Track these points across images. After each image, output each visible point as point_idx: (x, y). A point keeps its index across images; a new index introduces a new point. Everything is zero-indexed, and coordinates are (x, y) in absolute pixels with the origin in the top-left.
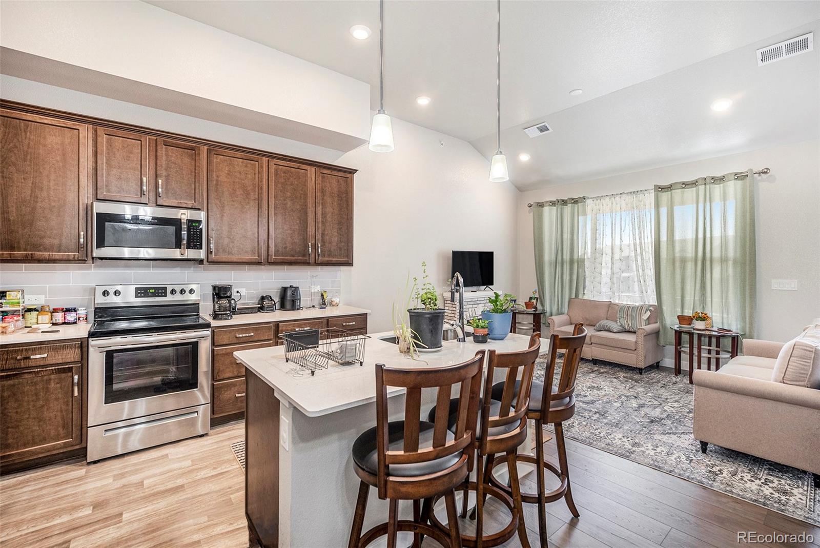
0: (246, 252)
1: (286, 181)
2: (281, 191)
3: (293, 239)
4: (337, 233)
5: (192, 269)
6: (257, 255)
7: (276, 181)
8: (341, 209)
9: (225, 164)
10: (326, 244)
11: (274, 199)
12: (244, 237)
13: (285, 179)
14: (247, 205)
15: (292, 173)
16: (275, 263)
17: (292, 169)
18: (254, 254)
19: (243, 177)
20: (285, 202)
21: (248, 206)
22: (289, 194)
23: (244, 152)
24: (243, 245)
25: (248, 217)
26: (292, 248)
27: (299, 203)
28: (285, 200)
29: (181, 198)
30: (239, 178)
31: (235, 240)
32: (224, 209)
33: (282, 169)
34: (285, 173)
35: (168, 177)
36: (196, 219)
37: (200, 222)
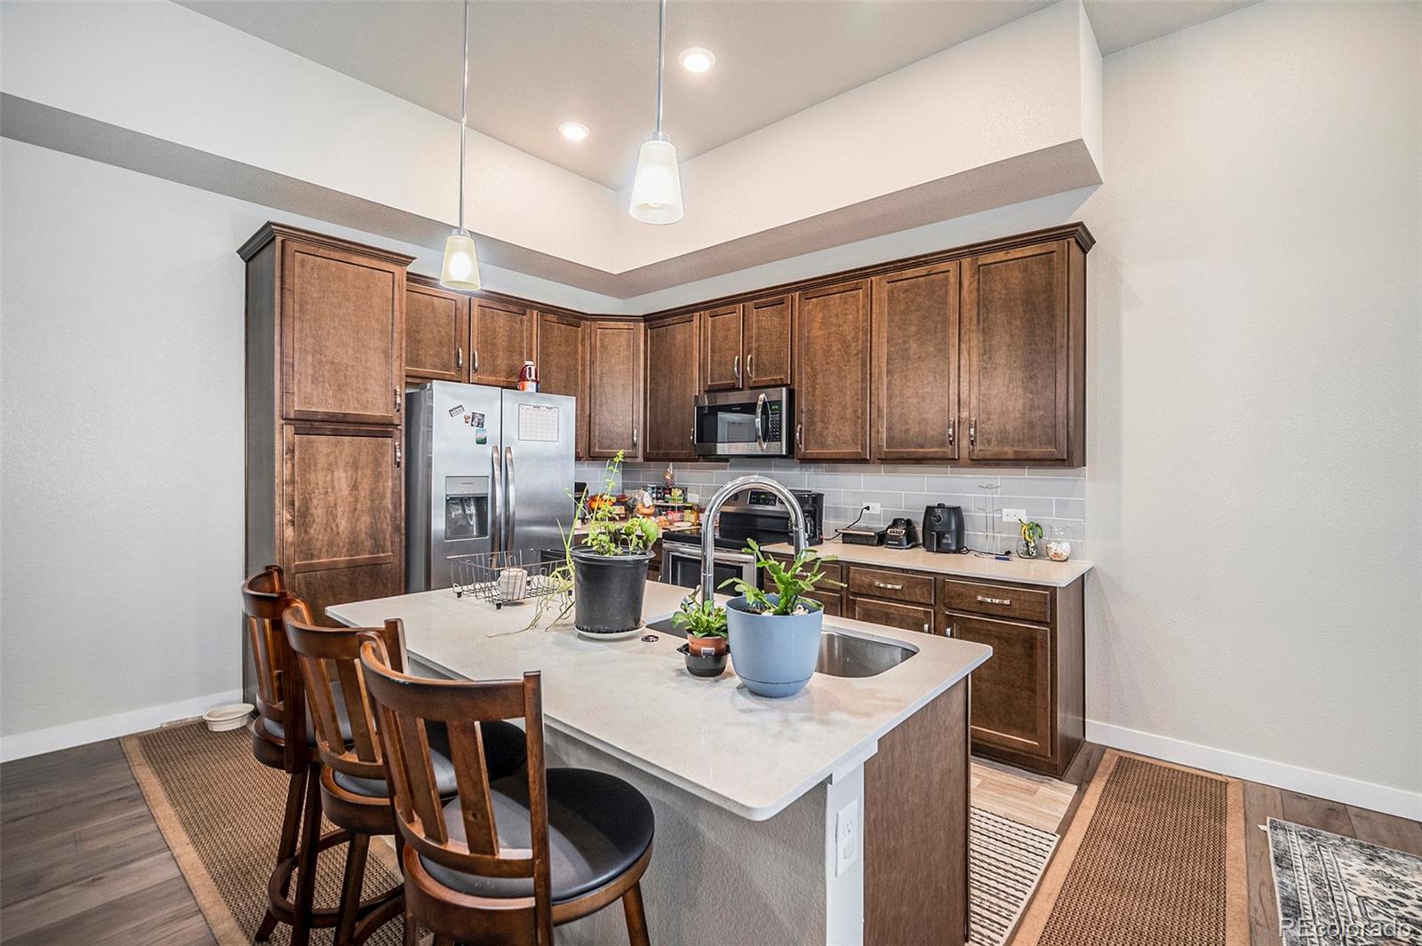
0: (845, 442)
1: (908, 307)
2: (899, 329)
3: (920, 414)
4: (1023, 388)
5: (813, 469)
6: (860, 446)
7: (891, 312)
8: (1033, 332)
9: (818, 309)
10: (992, 416)
11: (886, 345)
12: (842, 418)
13: (907, 303)
14: (846, 366)
15: (918, 287)
16: (889, 460)
17: (920, 279)
18: (856, 444)
19: (841, 321)
20: (907, 345)
21: (848, 367)
22: (913, 329)
23: (843, 280)
24: (840, 430)
25: (848, 384)
26: (919, 431)
27: (933, 341)
28: (905, 342)
29: (770, 374)
30: (835, 325)
31: (829, 424)
32: (816, 379)
33: (901, 286)
34: (906, 291)
35: (758, 349)
36: (775, 398)
37: (779, 402)
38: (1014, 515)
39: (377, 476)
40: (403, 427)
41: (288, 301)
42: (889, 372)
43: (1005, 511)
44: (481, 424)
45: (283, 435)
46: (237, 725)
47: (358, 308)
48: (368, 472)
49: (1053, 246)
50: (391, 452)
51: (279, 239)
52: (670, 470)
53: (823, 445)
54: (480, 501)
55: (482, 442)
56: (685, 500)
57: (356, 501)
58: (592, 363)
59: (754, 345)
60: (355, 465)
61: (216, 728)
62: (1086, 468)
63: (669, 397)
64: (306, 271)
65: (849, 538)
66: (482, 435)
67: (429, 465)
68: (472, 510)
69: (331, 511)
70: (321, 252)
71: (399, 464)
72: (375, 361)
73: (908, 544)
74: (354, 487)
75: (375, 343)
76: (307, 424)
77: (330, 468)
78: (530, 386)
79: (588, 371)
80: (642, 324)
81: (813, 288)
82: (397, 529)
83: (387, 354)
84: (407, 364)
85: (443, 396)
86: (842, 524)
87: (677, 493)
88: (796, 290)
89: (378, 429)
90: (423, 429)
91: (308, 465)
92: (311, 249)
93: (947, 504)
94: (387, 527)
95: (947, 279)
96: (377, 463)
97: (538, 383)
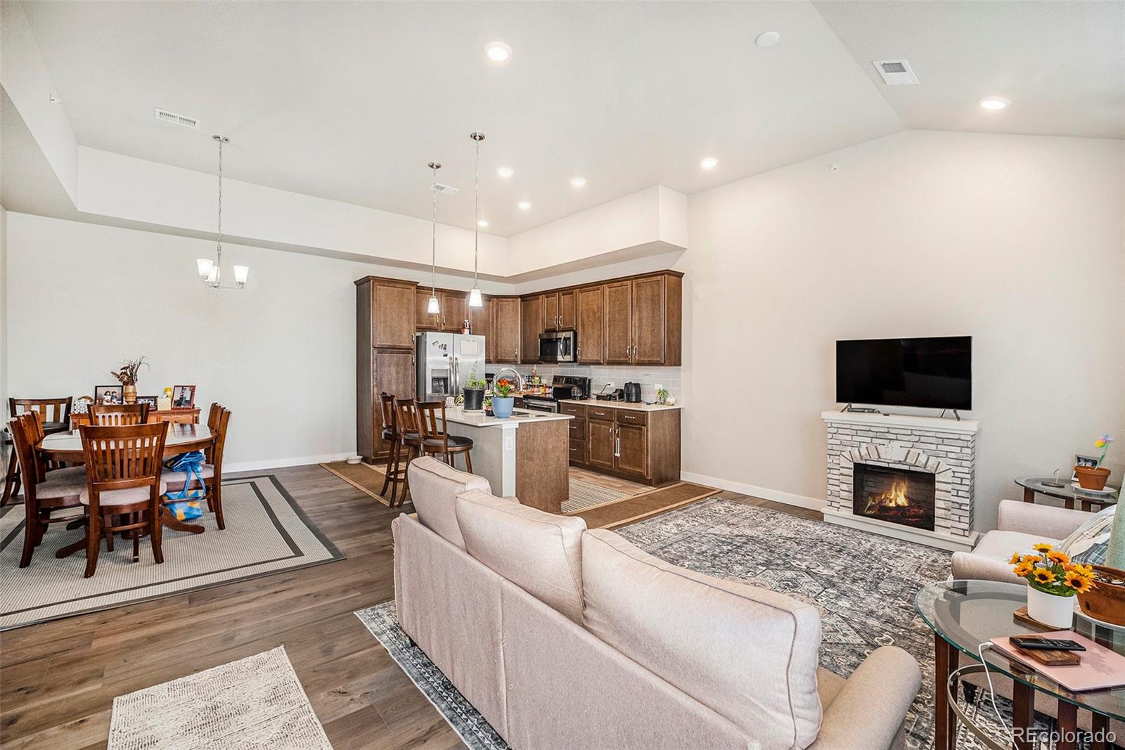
0: (594, 356)
1: (616, 299)
2: (613, 308)
3: (619, 344)
4: (651, 335)
5: (584, 366)
6: (599, 357)
7: (610, 300)
8: (654, 312)
9: (586, 297)
10: (642, 346)
11: (608, 314)
12: (593, 345)
13: (615, 297)
15: (619, 291)
16: (609, 363)
17: (619, 287)
19: (593, 303)
21: (595, 323)
22: (617, 308)
23: (594, 286)
24: (592, 350)
25: (595, 331)
26: (620, 351)
27: (623, 314)
28: (614, 314)
29: (567, 325)
30: (591, 305)
31: (589, 347)
32: (584, 328)
33: (614, 290)
34: (615, 292)
35: (564, 313)
36: (568, 336)
37: (569, 338)
38: (659, 387)
39: (406, 369)
40: (415, 350)
41: (375, 304)
42: (609, 326)
43: (656, 385)
44: (445, 348)
45: (373, 354)
46: (357, 462)
47: (399, 304)
48: (402, 367)
49: (659, 278)
50: (411, 359)
51: (372, 281)
52: (535, 368)
53: (587, 357)
54: (445, 380)
55: (446, 355)
56: (540, 383)
57: (398, 378)
58: (497, 317)
59: (562, 312)
60: (397, 365)
61: (350, 462)
62: (681, 367)
63: (530, 334)
64: (381, 293)
65: (599, 397)
66: (446, 353)
67: (425, 365)
68: (442, 383)
69: (389, 383)
70: (386, 284)
71: (413, 364)
72: (405, 324)
73: (619, 399)
74: (398, 373)
75: (405, 317)
76: (382, 350)
77: (390, 366)
78: (467, 331)
79: (495, 322)
80: (520, 299)
81: (583, 288)
82: (413, 390)
83: (409, 321)
84: (417, 323)
85: (431, 337)
86: (598, 392)
87: (537, 378)
88: (578, 288)
89: (407, 351)
90: (423, 350)
91: (382, 364)
92: (383, 284)
93: (633, 382)
94: (410, 389)
95: (627, 288)
96: (406, 364)
97: (470, 329)
